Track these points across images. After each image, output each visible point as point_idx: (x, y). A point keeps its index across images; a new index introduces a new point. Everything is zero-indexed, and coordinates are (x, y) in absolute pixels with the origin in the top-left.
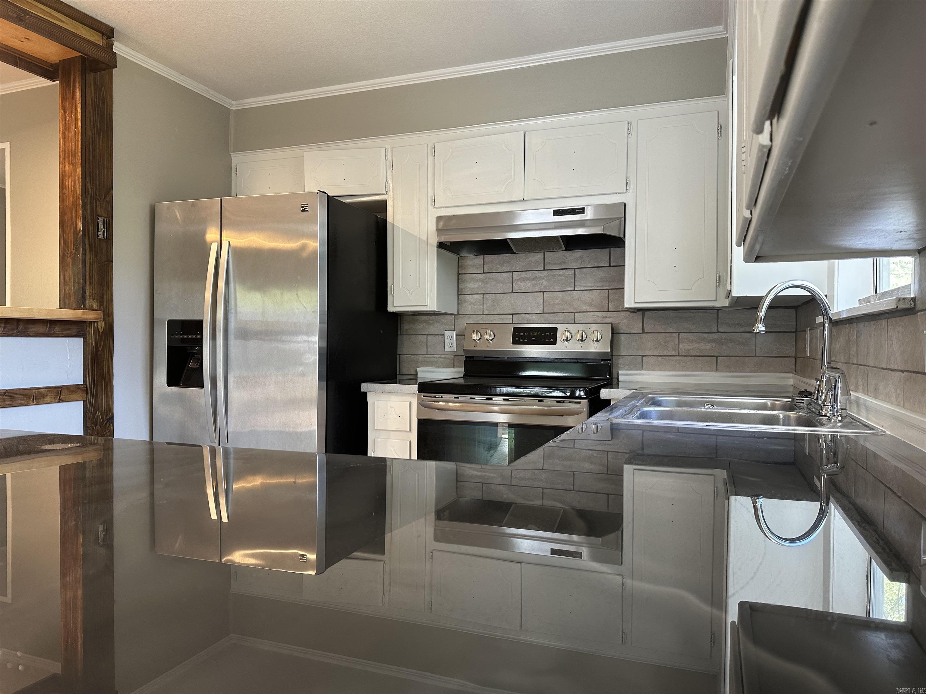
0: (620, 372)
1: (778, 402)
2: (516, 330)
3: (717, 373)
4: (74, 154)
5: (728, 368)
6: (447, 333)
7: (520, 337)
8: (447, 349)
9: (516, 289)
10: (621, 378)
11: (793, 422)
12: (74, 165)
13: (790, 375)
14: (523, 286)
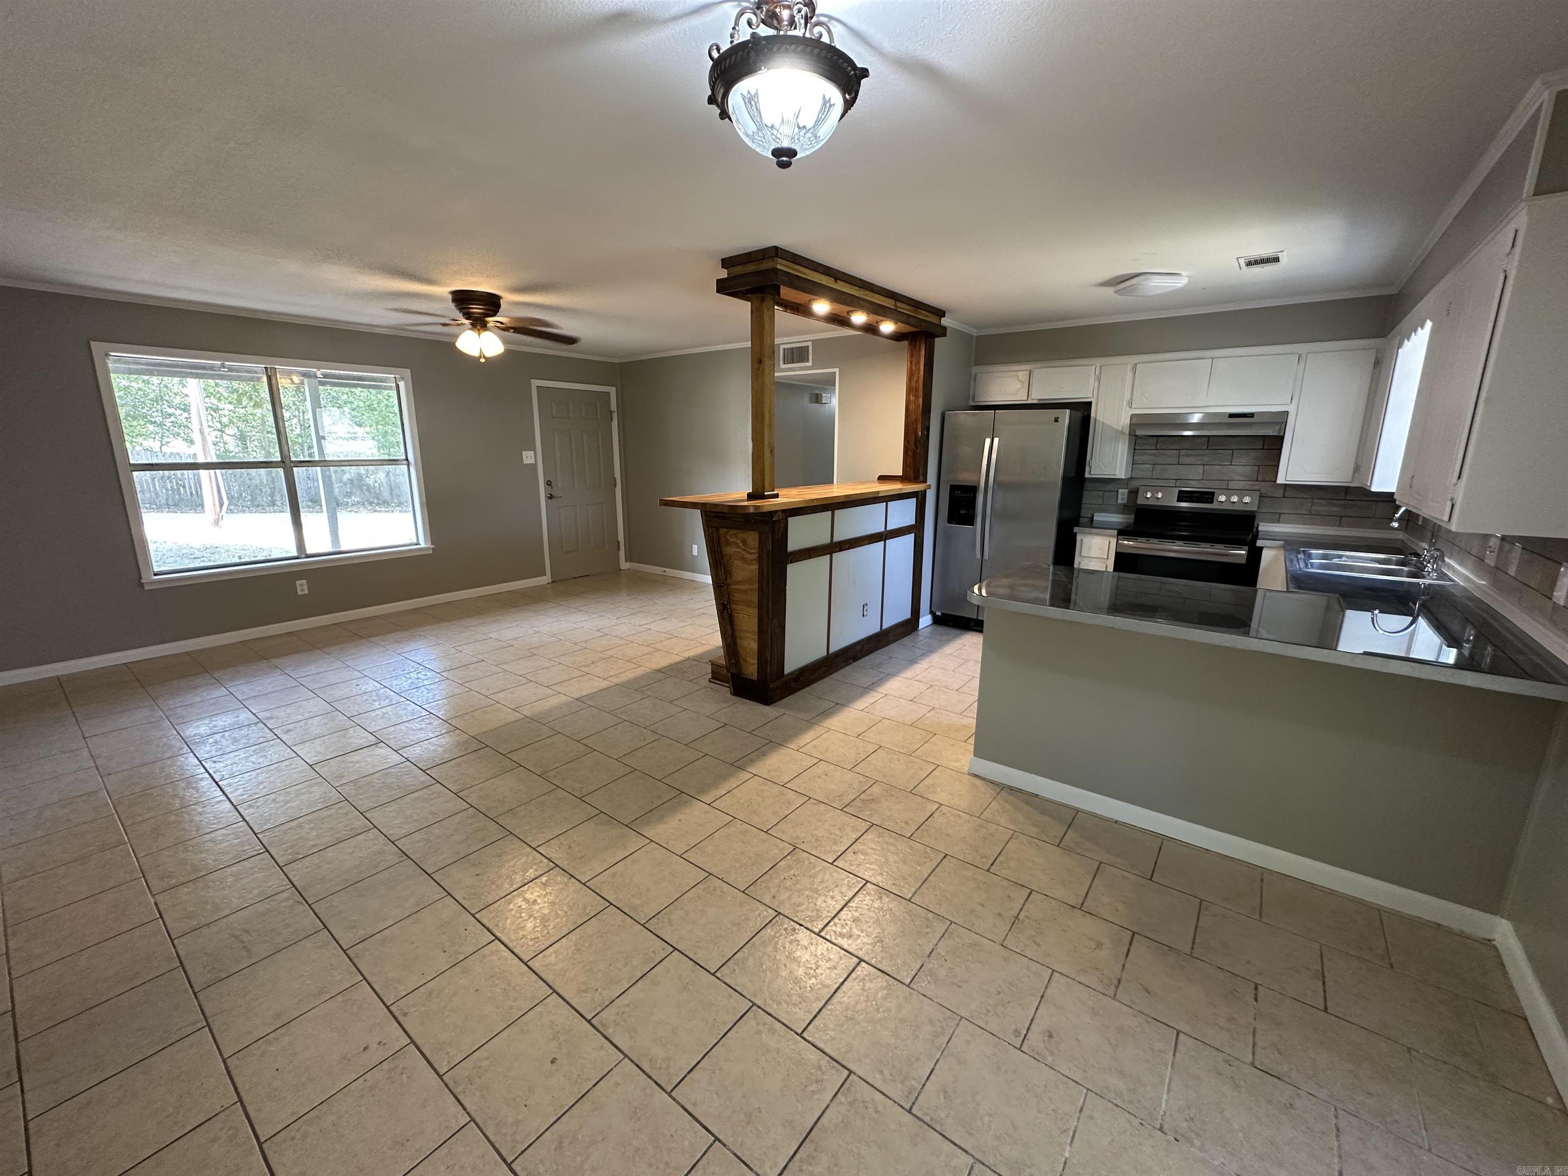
0: (1260, 524)
1: (1394, 557)
2: (1180, 492)
3: (1340, 528)
4: (917, 390)
5: (1350, 525)
6: (1120, 491)
7: (1183, 497)
8: (1120, 501)
9: (1181, 461)
10: (1260, 528)
11: (1405, 574)
12: (917, 397)
13: (1401, 532)
14: (1188, 460)
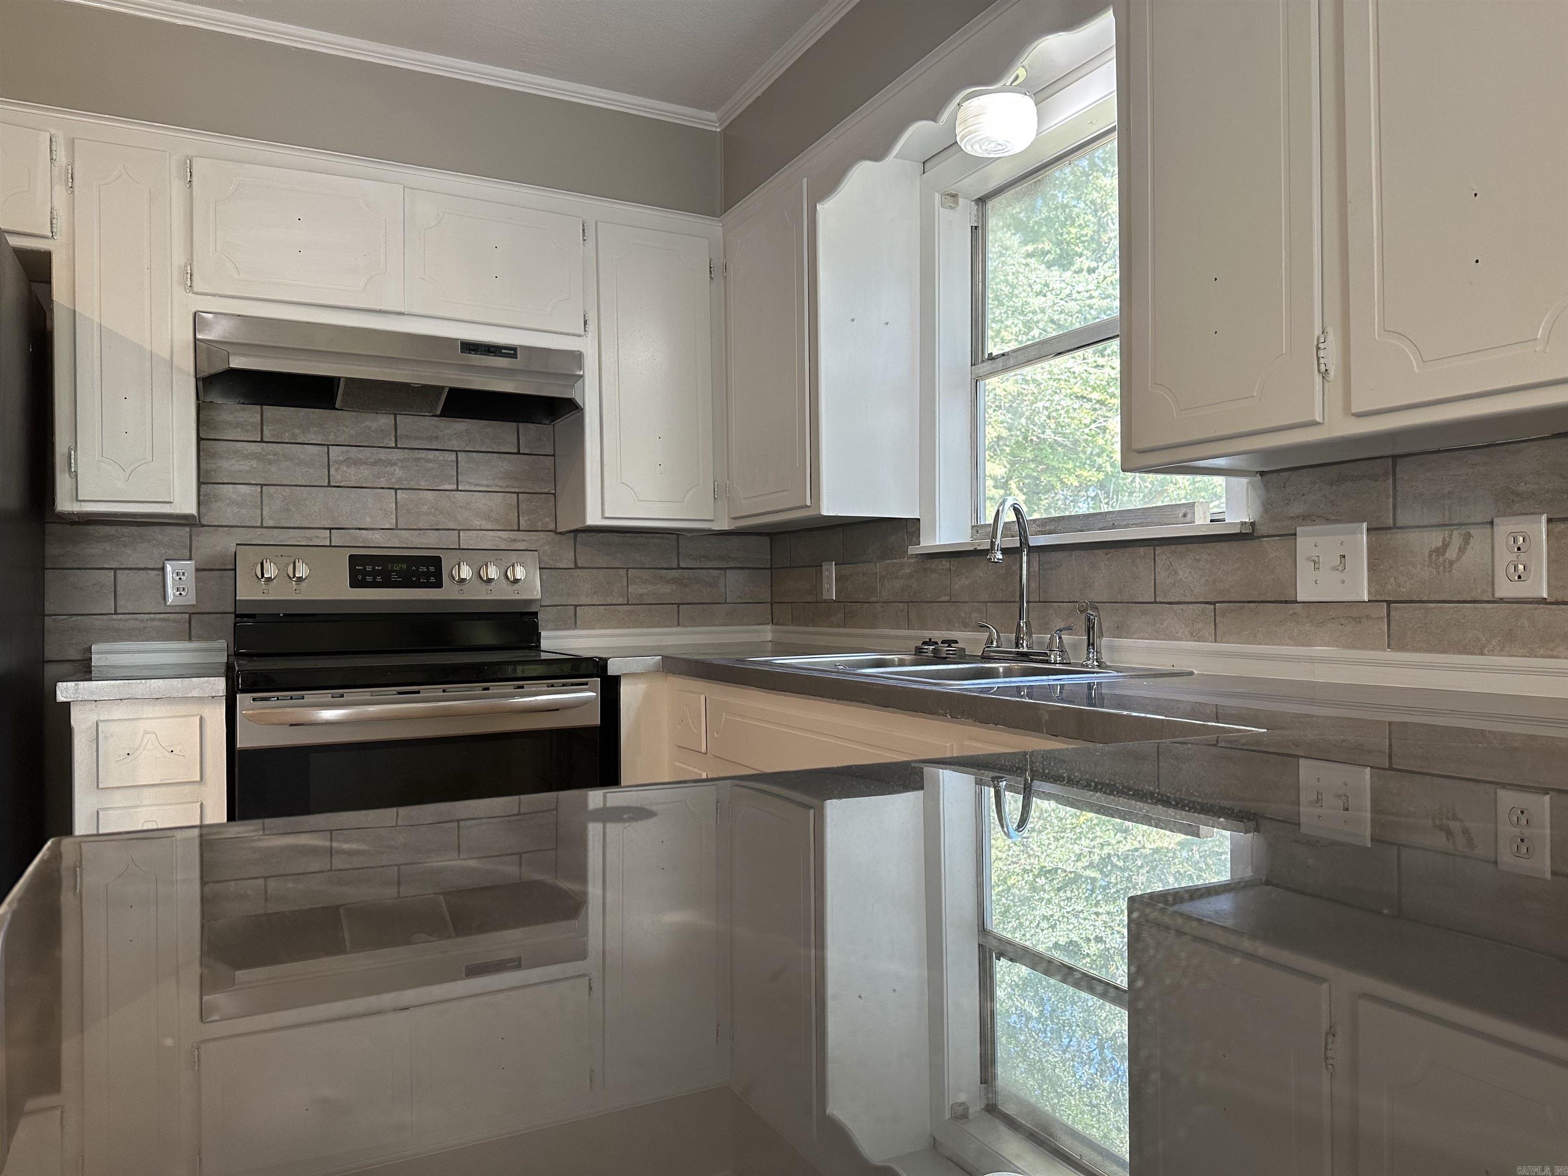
0: (542, 633)
2: (354, 560)
6: (171, 567)
7: (366, 573)
8: (172, 600)
9: (336, 478)
10: (544, 642)
13: (768, 627)
14: (352, 475)
